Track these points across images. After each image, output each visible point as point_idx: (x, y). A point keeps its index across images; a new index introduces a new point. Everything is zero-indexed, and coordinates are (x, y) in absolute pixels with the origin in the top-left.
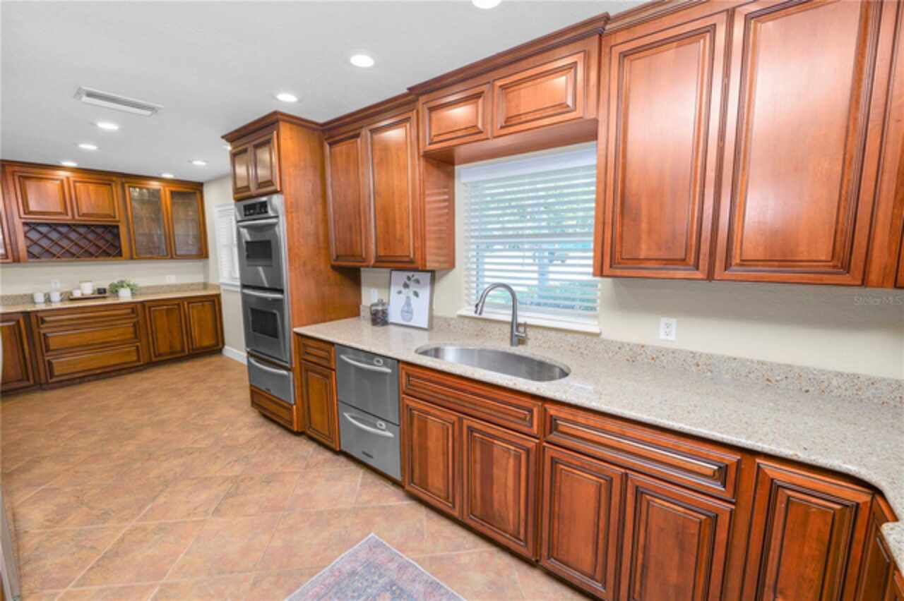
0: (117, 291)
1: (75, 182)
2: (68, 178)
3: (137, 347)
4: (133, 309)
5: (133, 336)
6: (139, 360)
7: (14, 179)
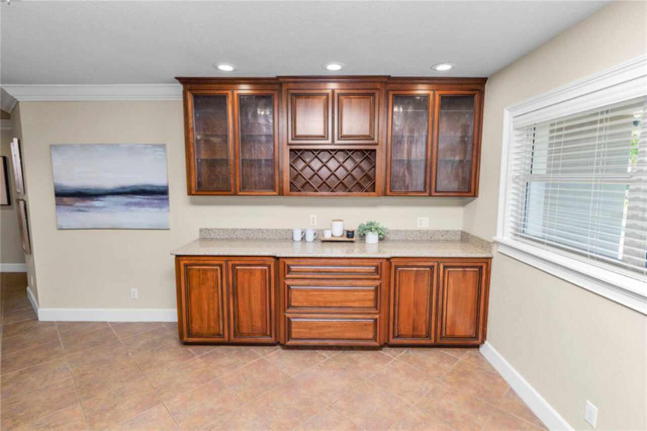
0: (364, 235)
1: (339, 95)
2: (333, 91)
3: (376, 320)
4: (377, 267)
5: (371, 304)
6: (375, 339)
7: (287, 98)
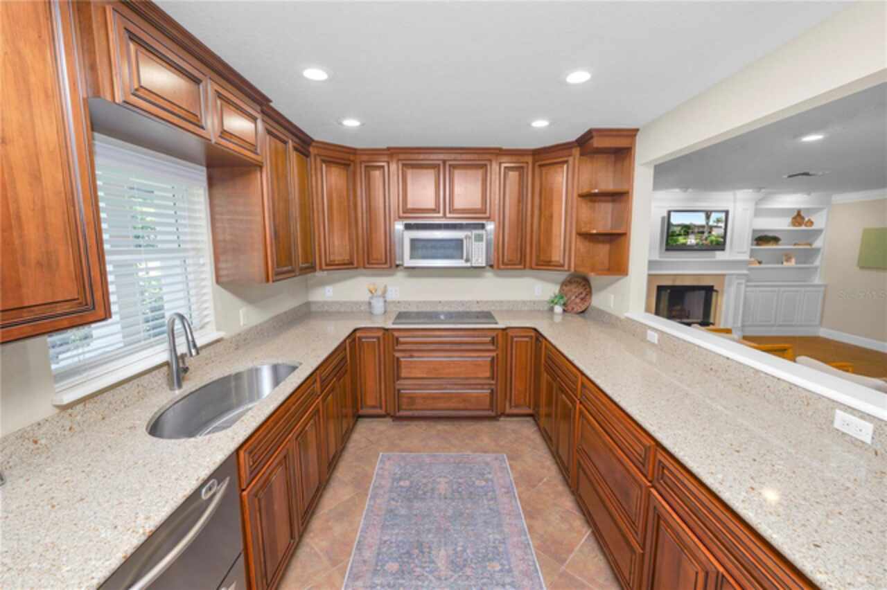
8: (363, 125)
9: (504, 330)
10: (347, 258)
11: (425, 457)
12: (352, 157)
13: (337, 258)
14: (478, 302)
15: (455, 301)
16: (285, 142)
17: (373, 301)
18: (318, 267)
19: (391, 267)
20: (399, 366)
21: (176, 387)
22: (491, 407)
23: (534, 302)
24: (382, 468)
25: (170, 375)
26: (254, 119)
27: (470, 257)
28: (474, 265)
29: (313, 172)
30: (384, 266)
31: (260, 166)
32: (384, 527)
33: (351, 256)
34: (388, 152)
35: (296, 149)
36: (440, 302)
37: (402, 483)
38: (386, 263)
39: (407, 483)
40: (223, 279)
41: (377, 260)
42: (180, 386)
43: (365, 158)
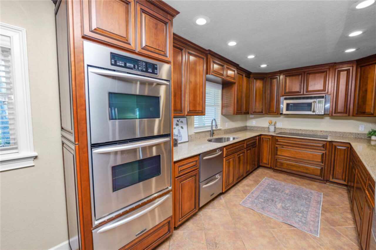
8: (268, 66)
9: (330, 142)
10: (260, 110)
11: (283, 183)
12: (265, 76)
13: (257, 110)
14: (321, 131)
15: (309, 130)
16: (242, 75)
17: (270, 127)
18: (250, 113)
19: (278, 114)
20: (277, 150)
21: (211, 136)
22: (321, 175)
23: (358, 134)
24: (265, 181)
25: (211, 134)
26: (234, 71)
27: (315, 110)
28: (317, 113)
29: (251, 83)
30: (275, 114)
31: (235, 83)
32: (261, 192)
33: (262, 110)
34: (279, 72)
35: (246, 76)
36: (301, 130)
37: (271, 186)
38: (276, 112)
39: (273, 187)
40: (223, 114)
41: (272, 111)
42: (212, 136)
43: (270, 75)
